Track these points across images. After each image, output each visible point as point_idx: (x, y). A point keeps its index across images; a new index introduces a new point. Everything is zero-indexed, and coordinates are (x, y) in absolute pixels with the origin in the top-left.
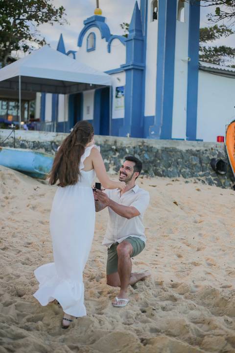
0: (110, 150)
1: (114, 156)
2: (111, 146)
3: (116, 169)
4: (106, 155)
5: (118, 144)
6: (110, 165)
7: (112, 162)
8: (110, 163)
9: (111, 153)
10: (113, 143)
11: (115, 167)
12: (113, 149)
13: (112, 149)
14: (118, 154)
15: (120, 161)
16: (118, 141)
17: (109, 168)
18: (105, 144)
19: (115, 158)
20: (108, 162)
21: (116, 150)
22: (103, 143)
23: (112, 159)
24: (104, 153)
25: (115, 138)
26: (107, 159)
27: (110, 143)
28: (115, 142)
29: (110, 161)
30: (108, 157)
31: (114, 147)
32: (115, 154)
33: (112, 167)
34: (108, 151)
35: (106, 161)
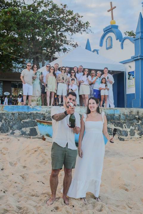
0: (134, 119)
1: (138, 124)
2: (135, 115)
4: (132, 123)
5: (140, 114)
6: (135, 131)
7: (137, 128)
8: (135, 129)
9: (135, 121)
10: (137, 113)
11: (139, 132)
13: (135, 118)
14: (140, 122)
15: (142, 127)
16: (139, 111)
17: (135, 133)
18: (130, 115)
19: (138, 125)
20: (134, 128)
21: (139, 119)
22: (128, 113)
23: (136, 126)
24: (130, 122)
25: (138, 109)
26: (133, 126)
27: (134, 113)
28: (138, 112)
29: (135, 127)
31: (137, 116)
32: (138, 122)
33: (137, 132)
34: (133, 119)
35: (131, 127)
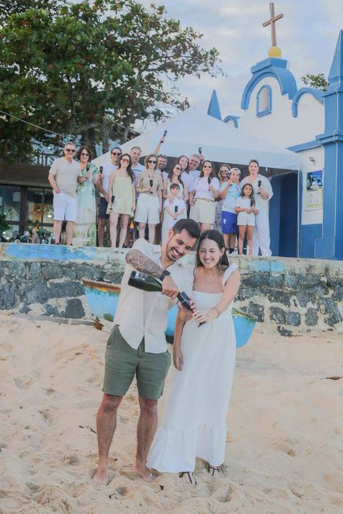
0: (317, 285)
1: (325, 296)
2: (319, 277)
3: (329, 319)
4: (311, 295)
5: (332, 274)
6: (319, 313)
7: (323, 307)
8: (318, 310)
9: (320, 291)
10: (323, 271)
11: (327, 316)
12: (324, 281)
13: (320, 283)
14: (331, 292)
15: (335, 305)
16: (330, 268)
17: (318, 318)
18: (307, 274)
19: (326, 299)
20: (315, 307)
21: (329, 285)
22: (304, 272)
23: (321, 301)
24: (307, 291)
25: (327, 262)
26: (313, 303)
27: (316, 272)
28: (327, 270)
29: (319, 304)
30: (315, 299)
31: (324, 279)
32: (326, 293)
33: (322, 317)
34: (314, 286)
35: (310, 305)
